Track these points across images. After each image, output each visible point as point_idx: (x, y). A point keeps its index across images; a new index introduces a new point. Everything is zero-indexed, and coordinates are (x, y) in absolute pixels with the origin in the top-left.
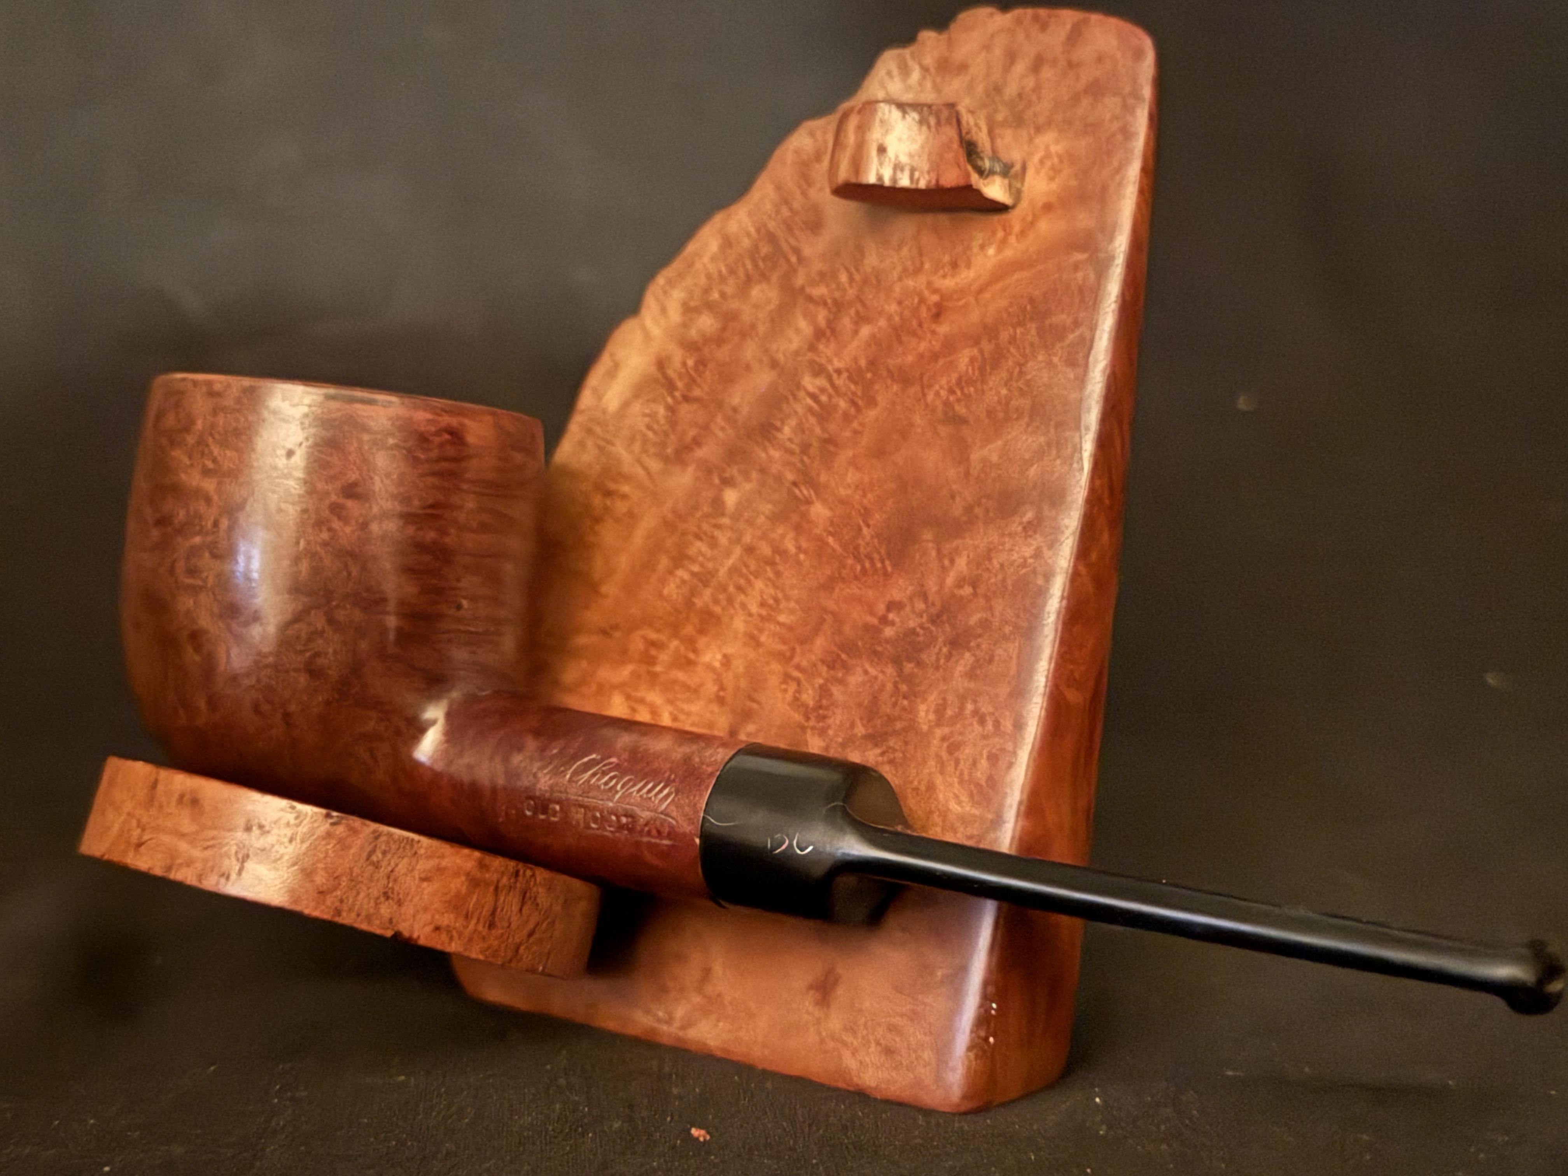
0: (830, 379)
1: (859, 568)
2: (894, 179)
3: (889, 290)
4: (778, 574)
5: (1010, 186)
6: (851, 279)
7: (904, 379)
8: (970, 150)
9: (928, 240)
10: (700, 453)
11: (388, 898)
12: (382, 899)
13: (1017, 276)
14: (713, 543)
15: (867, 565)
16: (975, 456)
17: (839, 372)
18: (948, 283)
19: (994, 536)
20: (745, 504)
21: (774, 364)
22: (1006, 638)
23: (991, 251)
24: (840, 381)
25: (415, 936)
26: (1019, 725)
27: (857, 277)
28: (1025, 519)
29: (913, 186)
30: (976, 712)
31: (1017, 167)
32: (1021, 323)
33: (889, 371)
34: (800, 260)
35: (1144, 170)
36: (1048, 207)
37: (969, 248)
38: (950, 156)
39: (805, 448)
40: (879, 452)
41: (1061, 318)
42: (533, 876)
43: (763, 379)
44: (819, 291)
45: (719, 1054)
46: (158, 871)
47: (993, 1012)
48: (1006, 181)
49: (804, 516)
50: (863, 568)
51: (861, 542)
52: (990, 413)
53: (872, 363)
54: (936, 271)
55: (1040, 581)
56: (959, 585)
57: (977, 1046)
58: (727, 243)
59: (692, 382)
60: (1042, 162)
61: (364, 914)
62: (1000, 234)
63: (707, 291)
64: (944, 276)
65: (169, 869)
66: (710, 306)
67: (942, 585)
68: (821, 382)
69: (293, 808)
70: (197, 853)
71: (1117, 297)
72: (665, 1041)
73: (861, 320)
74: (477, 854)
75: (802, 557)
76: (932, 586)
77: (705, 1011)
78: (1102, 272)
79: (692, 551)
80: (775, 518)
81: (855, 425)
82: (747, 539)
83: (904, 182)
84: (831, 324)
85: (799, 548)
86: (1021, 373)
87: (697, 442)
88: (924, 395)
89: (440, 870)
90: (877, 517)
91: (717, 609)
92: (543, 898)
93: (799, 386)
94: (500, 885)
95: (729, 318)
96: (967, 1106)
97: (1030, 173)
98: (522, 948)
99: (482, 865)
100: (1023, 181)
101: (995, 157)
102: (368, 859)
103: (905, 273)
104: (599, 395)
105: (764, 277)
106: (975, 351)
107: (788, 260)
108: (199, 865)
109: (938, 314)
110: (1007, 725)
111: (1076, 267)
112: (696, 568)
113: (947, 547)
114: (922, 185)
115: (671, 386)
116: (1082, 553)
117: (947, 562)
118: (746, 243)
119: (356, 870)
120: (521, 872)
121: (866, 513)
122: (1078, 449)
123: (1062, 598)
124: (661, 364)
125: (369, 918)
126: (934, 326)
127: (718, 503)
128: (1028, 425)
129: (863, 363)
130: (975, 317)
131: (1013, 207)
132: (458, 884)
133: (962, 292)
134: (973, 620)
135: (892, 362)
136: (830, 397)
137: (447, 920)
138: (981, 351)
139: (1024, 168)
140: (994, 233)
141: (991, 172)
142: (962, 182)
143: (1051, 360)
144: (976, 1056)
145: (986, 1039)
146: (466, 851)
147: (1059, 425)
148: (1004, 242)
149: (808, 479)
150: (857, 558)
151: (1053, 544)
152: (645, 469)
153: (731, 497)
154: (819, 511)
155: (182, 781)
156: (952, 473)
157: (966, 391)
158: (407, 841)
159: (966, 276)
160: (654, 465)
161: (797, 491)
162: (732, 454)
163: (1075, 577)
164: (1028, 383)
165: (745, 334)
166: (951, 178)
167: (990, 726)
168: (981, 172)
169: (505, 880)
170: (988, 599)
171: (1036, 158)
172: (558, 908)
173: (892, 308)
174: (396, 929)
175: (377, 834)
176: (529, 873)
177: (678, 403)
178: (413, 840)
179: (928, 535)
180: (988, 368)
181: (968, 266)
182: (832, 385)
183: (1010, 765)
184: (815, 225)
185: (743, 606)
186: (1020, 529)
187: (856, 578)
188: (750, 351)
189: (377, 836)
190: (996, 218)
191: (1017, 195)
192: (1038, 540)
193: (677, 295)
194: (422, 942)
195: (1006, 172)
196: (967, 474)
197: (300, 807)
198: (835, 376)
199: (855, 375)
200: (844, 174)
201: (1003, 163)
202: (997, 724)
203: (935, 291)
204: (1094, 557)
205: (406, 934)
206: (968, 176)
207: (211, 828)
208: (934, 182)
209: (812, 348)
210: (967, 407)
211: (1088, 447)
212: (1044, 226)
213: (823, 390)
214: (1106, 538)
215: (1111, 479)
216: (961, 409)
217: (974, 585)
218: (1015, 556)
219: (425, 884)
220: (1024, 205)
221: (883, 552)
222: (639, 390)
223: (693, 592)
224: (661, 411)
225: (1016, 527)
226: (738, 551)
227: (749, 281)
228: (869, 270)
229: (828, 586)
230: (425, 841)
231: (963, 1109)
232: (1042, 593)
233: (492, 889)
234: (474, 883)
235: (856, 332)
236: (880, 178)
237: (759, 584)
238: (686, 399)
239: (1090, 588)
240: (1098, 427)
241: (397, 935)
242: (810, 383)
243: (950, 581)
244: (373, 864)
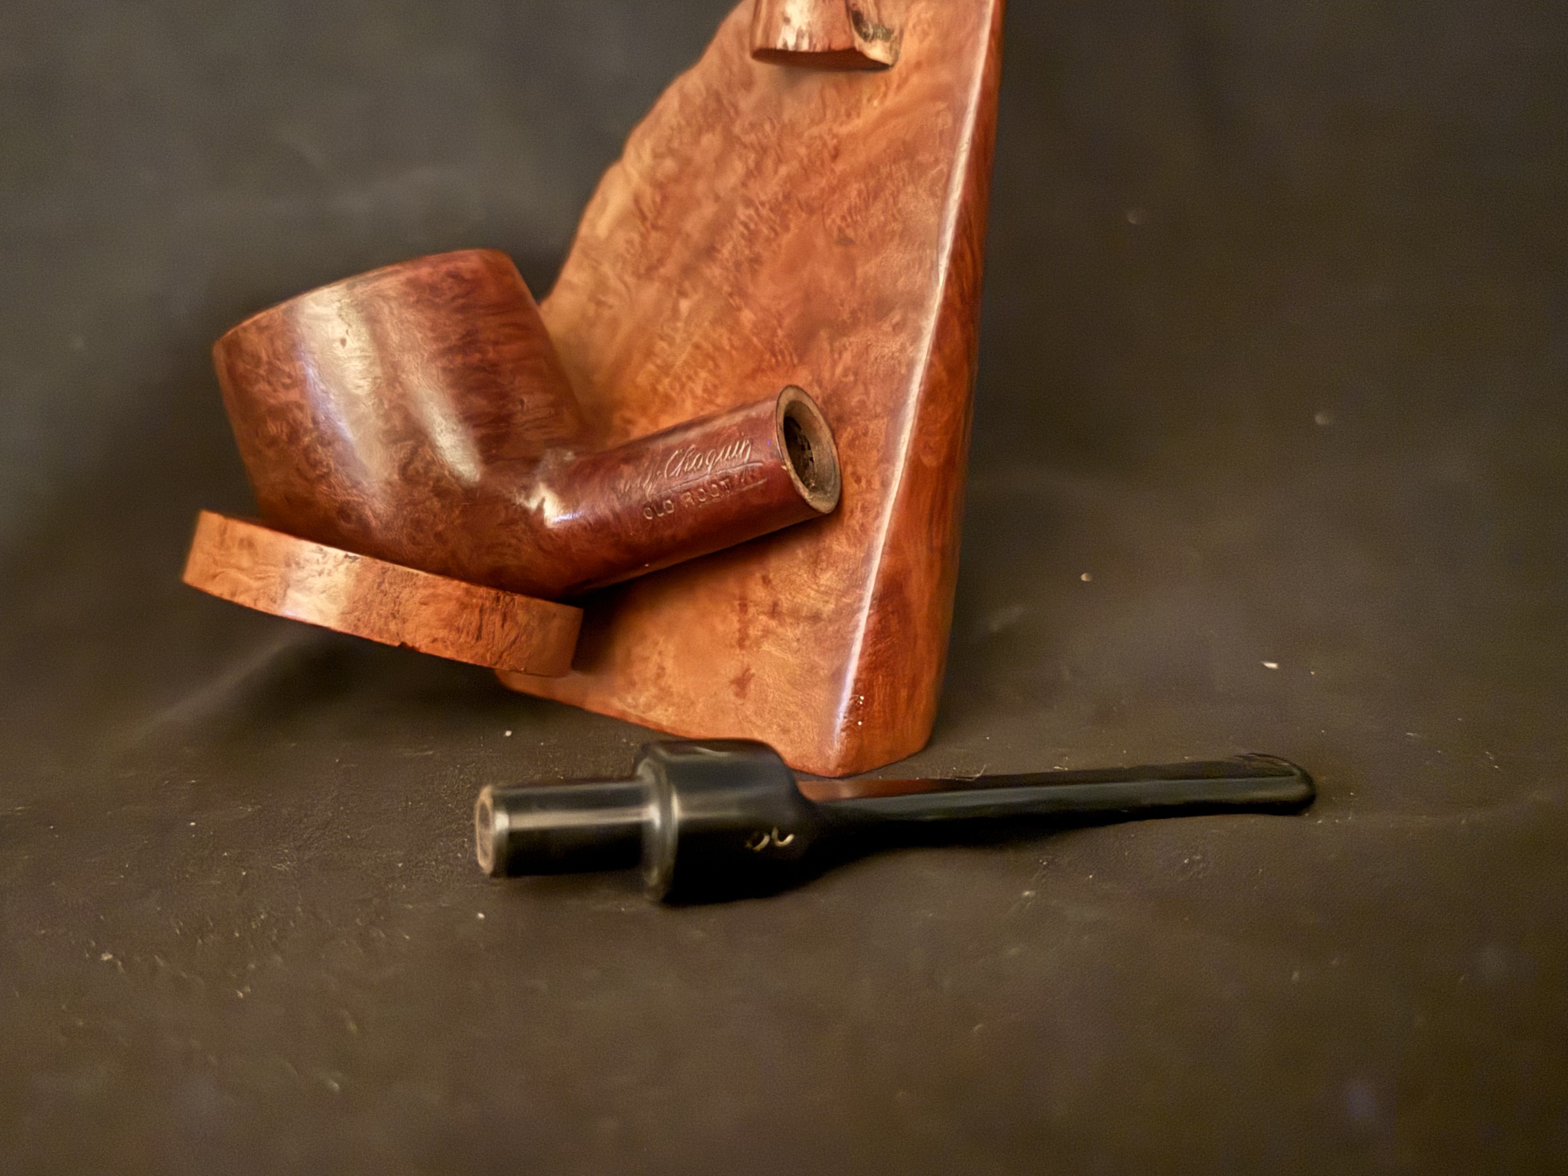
0: (757, 210)
1: (774, 361)
2: (797, 45)
3: (800, 136)
4: (717, 366)
5: (891, 48)
6: (773, 127)
7: (810, 209)
8: (857, 19)
9: (831, 93)
10: (662, 271)
11: (395, 617)
12: (390, 618)
13: (893, 123)
14: (671, 343)
15: (780, 358)
16: (860, 272)
17: (763, 204)
18: (844, 130)
19: (870, 334)
20: (695, 311)
21: (717, 198)
22: (877, 416)
23: (876, 103)
24: (764, 212)
25: (417, 645)
26: (885, 485)
27: (778, 126)
28: (894, 321)
29: (812, 50)
30: (854, 474)
31: (896, 33)
32: (895, 162)
33: (799, 202)
34: (737, 112)
35: (993, 32)
36: (918, 66)
37: (859, 101)
38: (838, 25)
39: (738, 265)
40: (791, 268)
41: (924, 157)
42: (513, 600)
43: (709, 210)
44: (751, 138)
45: (669, 731)
46: (227, 597)
47: (861, 703)
48: (888, 44)
49: (737, 322)
50: (777, 361)
51: (776, 341)
52: (871, 236)
53: (787, 197)
54: (835, 121)
55: (903, 371)
56: (845, 374)
57: (850, 728)
58: (685, 99)
59: (659, 213)
60: (914, 27)
61: (376, 629)
62: (883, 89)
63: (670, 140)
64: (841, 125)
65: (233, 594)
66: (671, 152)
67: (833, 374)
68: (752, 212)
69: (322, 550)
70: (255, 584)
71: (969, 139)
72: (633, 720)
73: (779, 161)
74: (464, 585)
75: (734, 352)
76: (826, 375)
77: (660, 699)
78: (958, 119)
79: (657, 349)
80: (715, 322)
81: (774, 245)
82: (696, 339)
83: (805, 46)
84: (759, 165)
85: (732, 346)
86: (895, 203)
87: (661, 262)
88: (823, 220)
89: (434, 596)
90: (787, 321)
91: (674, 394)
92: (522, 617)
93: (734, 215)
94: (485, 608)
95: (686, 162)
96: (840, 772)
97: (906, 36)
98: (505, 654)
99: (467, 592)
100: (900, 43)
101: (880, 24)
102: (378, 588)
103: (813, 122)
104: (593, 226)
105: (711, 128)
106: (863, 186)
107: (728, 113)
108: (254, 593)
109: (836, 155)
110: (877, 485)
111: (937, 114)
112: (659, 362)
113: (837, 344)
114: (819, 49)
115: (643, 218)
116: (938, 346)
117: (836, 356)
118: (698, 101)
119: (369, 597)
120: (501, 598)
121: (780, 317)
122: (935, 266)
123: (921, 385)
124: (637, 200)
125: (380, 633)
126: (833, 165)
127: (675, 310)
128: (899, 245)
129: (780, 197)
130: (862, 157)
131: (892, 66)
132: (450, 607)
133: (852, 136)
134: (854, 401)
135: (802, 196)
136: (756, 225)
137: (442, 633)
138: (867, 186)
139: (901, 33)
140: (878, 88)
141: (874, 37)
142: (847, 45)
143: (917, 193)
144: (848, 735)
145: (856, 723)
146: (456, 582)
147: (922, 245)
148: (885, 95)
149: (739, 291)
150: (774, 355)
151: (916, 339)
152: (625, 284)
153: (685, 305)
154: (747, 316)
155: (242, 529)
156: (842, 284)
157: (854, 217)
158: (408, 575)
159: (858, 124)
160: (629, 279)
161: (731, 301)
162: (687, 270)
163: (930, 366)
164: (899, 211)
165: (697, 175)
166: (839, 43)
167: (863, 483)
168: (865, 37)
169: (488, 604)
170: (865, 385)
171: (910, 25)
172: (534, 624)
173: (803, 151)
174: (402, 640)
175: (384, 570)
176: (508, 599)
177: (648, 231)
178: (412, 574)
179: (823, 334)
180: (871, 199)
181: (858, 115)
182: (758, 215)
183: (878, 516)
184: (748, 84)
185: (692, 392)
186: (890, 329)
187: (772, 369)
188: (701, 187)
189: (384, 571)
190: (880, 75)
191: (896, 56)
192: (903, 337)
193: (648, 145)
194: (424, 650)
195: (887, 35)
196: (853, 284)
197: (326, 548)
198: (760, 208)
199: (774, 208)
200: (759, 42)
201: (886, 29)
202: (869, 482)
203: (835, 136)
204: (947, 351)
205: (410, 644)
206: (853, 41)
207: (263, 564)
208: (827, 46)
209: (744, 184)
210: (855, 230)
211: (944, 263)
212: (915, 80)
213: (750, 217)
214: (957, 333)
215: (962, 287)
216: (850, 233)
217: (856, 374)
218: (886, 350)
219: (424, 607)
220: (900, 64)
221: (790, 348)
222: (621, 222)
223: (658, 380)
224: (636, 237)
225: (886, 327)
226: (689, 348)
227: (700, 132)
228: (786, 121)
229: (752, 375)
230: (422, 574)
231: (838, 774)
232: (907, 379)
233: (477, 611)
234: (464, 606)
235: (776, 172)
236: (785, 44)
237: (703, 374)
238: (655, 227)
239: (944, 375)
240: (951, 246)
241: (403, 645)
242: (742, 213)
243: (839, 370)
244: (382, 591)
